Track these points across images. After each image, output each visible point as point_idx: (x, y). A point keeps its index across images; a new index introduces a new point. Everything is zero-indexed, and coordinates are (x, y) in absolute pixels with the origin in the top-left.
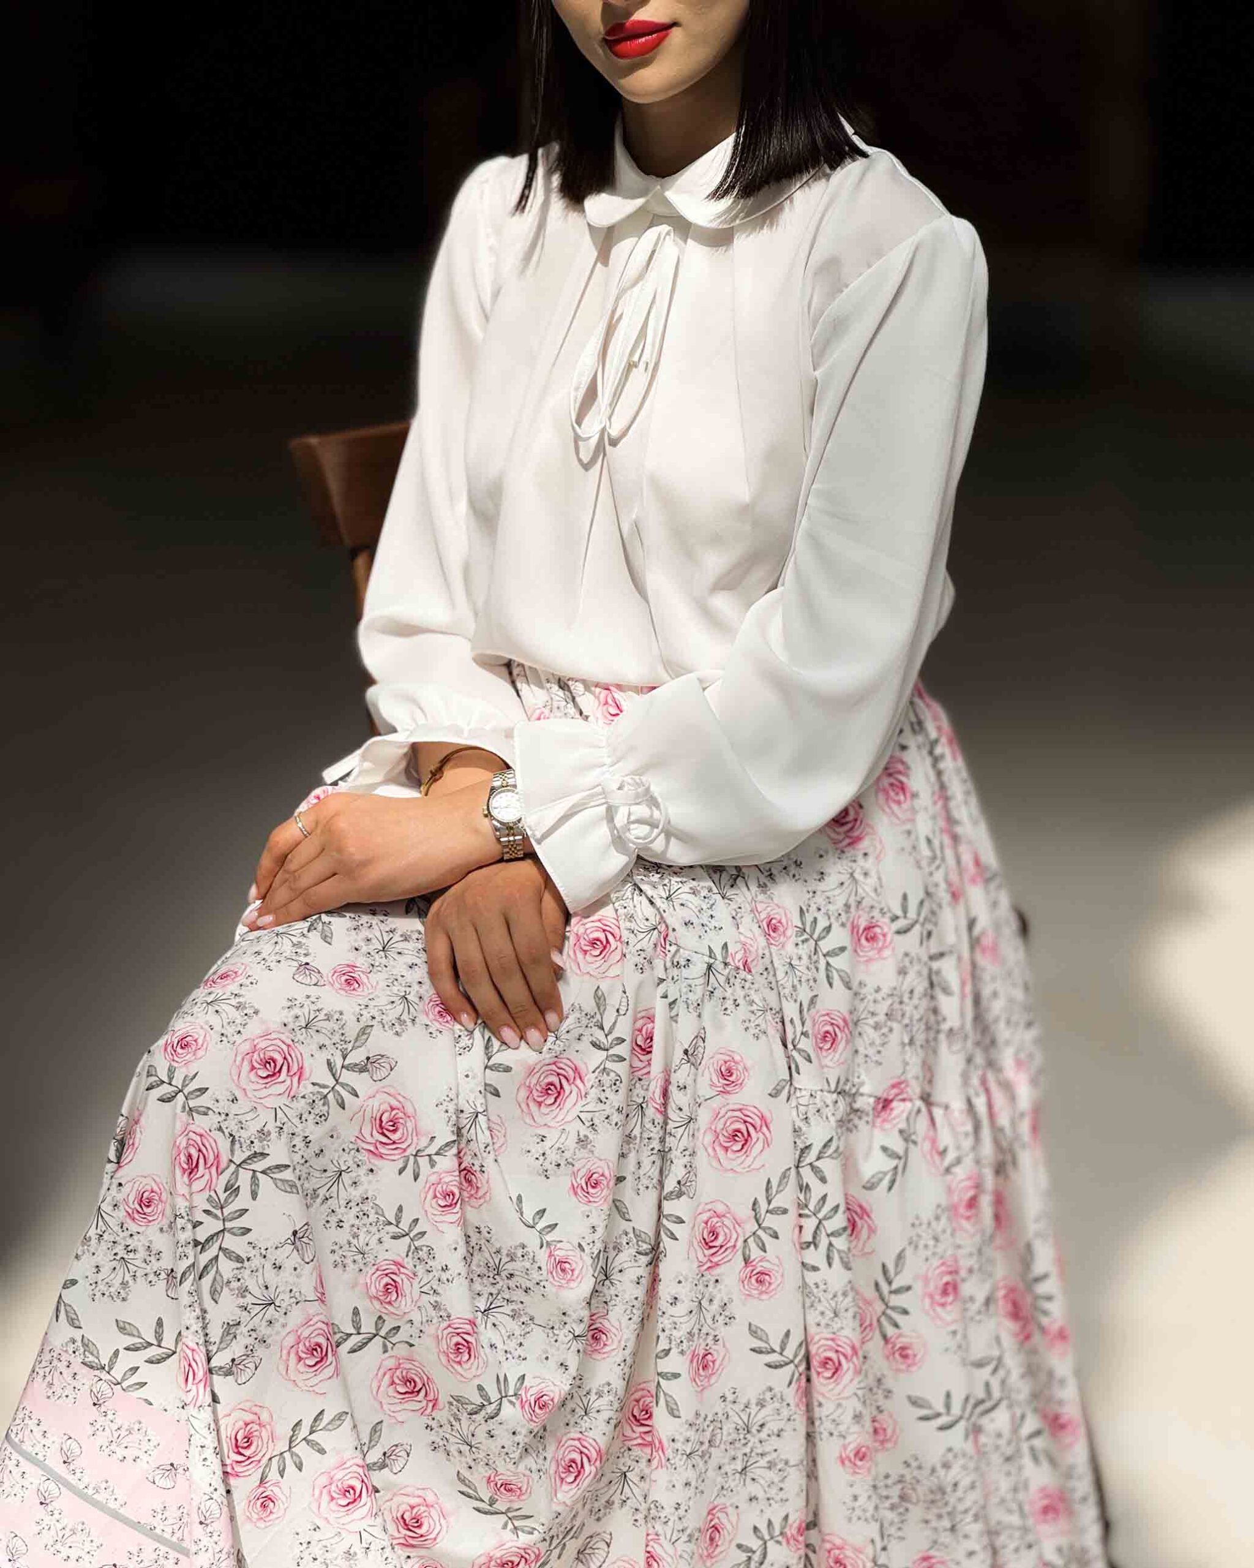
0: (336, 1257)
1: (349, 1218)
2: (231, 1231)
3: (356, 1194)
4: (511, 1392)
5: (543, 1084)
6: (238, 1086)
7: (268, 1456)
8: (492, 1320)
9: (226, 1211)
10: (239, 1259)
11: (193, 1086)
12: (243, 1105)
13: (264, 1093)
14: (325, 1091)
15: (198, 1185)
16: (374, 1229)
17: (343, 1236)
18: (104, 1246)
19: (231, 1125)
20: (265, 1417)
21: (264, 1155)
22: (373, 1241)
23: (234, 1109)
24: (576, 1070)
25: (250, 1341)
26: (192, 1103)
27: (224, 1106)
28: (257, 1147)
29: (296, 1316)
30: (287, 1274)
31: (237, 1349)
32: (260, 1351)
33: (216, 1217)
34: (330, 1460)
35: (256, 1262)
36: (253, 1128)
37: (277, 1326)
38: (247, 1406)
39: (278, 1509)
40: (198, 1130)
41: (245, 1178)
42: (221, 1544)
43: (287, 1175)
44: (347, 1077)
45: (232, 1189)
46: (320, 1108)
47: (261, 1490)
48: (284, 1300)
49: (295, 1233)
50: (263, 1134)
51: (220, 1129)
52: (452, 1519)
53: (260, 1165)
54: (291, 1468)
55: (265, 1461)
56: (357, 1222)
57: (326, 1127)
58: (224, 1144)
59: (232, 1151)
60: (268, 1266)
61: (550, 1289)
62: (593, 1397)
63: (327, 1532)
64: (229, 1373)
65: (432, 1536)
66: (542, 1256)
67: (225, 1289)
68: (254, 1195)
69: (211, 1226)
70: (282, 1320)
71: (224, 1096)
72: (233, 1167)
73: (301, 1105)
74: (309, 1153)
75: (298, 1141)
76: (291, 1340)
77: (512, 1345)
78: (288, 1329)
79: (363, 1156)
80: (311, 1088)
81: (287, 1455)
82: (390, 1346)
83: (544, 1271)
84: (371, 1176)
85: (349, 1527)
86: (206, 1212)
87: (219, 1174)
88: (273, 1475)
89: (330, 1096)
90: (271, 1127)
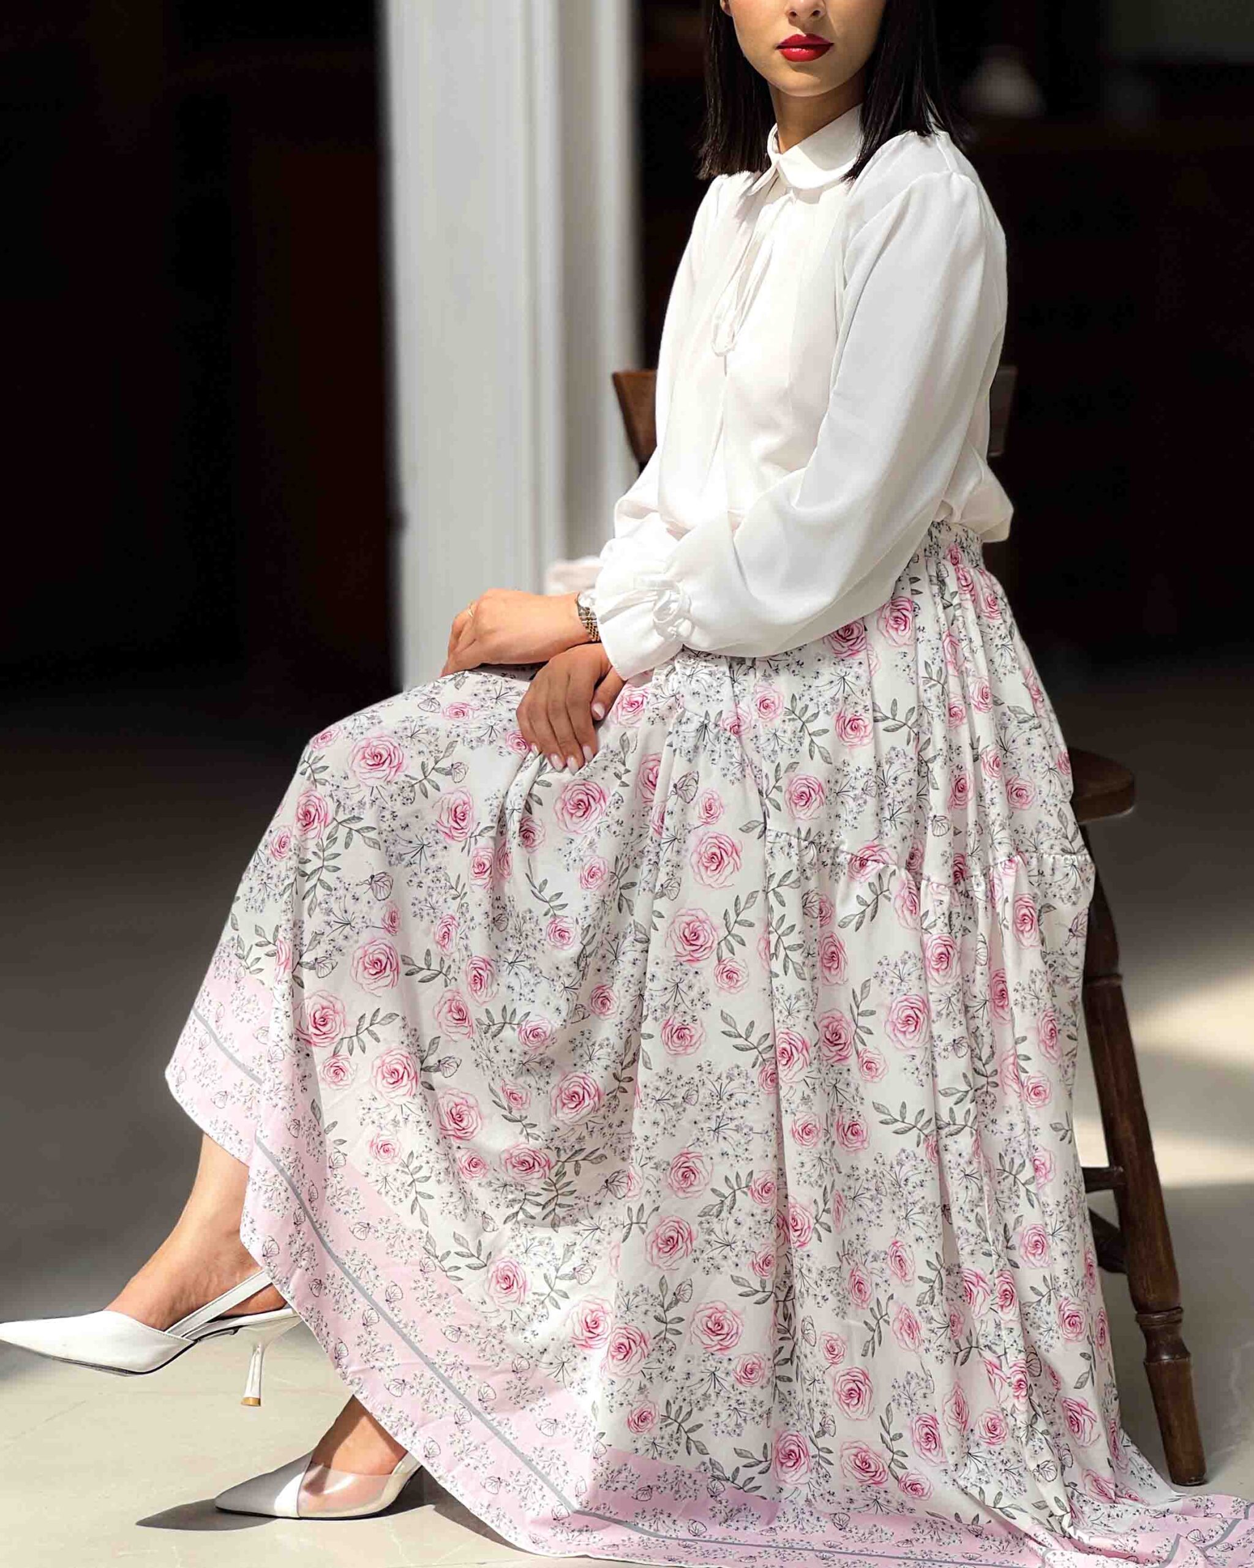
0: (416, 909)
1: (427, 881)
2: (327, 868)
3: (433, 863)
5: (576, 800)
6: (351, 769)
7: (340, 1037)
9: (326, 853)
10: (329, 888)
11: (319, 765)
12: (352, 782)
13: (368, 775)
14: (414, 782)
15: (311, 834)
16: (443, 891)
17: (422, 894)
18: (257, 873)
19: (340, 795)
20: (339, 1006)
21: (360, 819)
22: (441, 901)
23: (345, 783)
24: (601, 792)
25: (330, 948)
26: (317, 776)
27: (337, 780)
28: (356, 813)
29: (365, 936)
30: (362, 906)
31: (319, 952)
32: (337, 957)
33: (319, 857)
34: (382, 1047)
35: (341, 892)
36: (356, 798)
37: (351, 941)
38: (325, 994)
40: (318, 796)
41: (342, 832)
43: (372, 834)
44: (434, 776)
45: (332, 839)
46: (407, 793)
48: (358, 923)
49: (372, 877)
50: (361, 803)
51: (331, 796)
52: (486, 1121)
53: (356, 826)
54: (357, 1050)
55: (337, 1039)
56: (432, 885)
57: (410, 808)
58: (332, 806)
59: (337, 812)
60: (349, 896)
61: (547, 947)
62: (597, 1047)
63: (381, 1103)
64: (312, 968)
65: (471, 1130)
66: (545, 922)
67: (318, 909)
68: (347, 845)
69: (315, 863)
70: (355, 937)
71: (339, 774)
72: (335, 823)
73: (394, 788)
74: (395, 824)
75: (387, 814)
76: (359, 953)
78: (358, 945)
79: (440, 836)
80: (404, 778)
81: (355, 1039)
82: (448, 981)
83: (544, 933)
84: (444, 852)
86: (315, 853)
87: (326, 826)
88: (344, 1051)
89: (417, 787)
90: (367, 800)
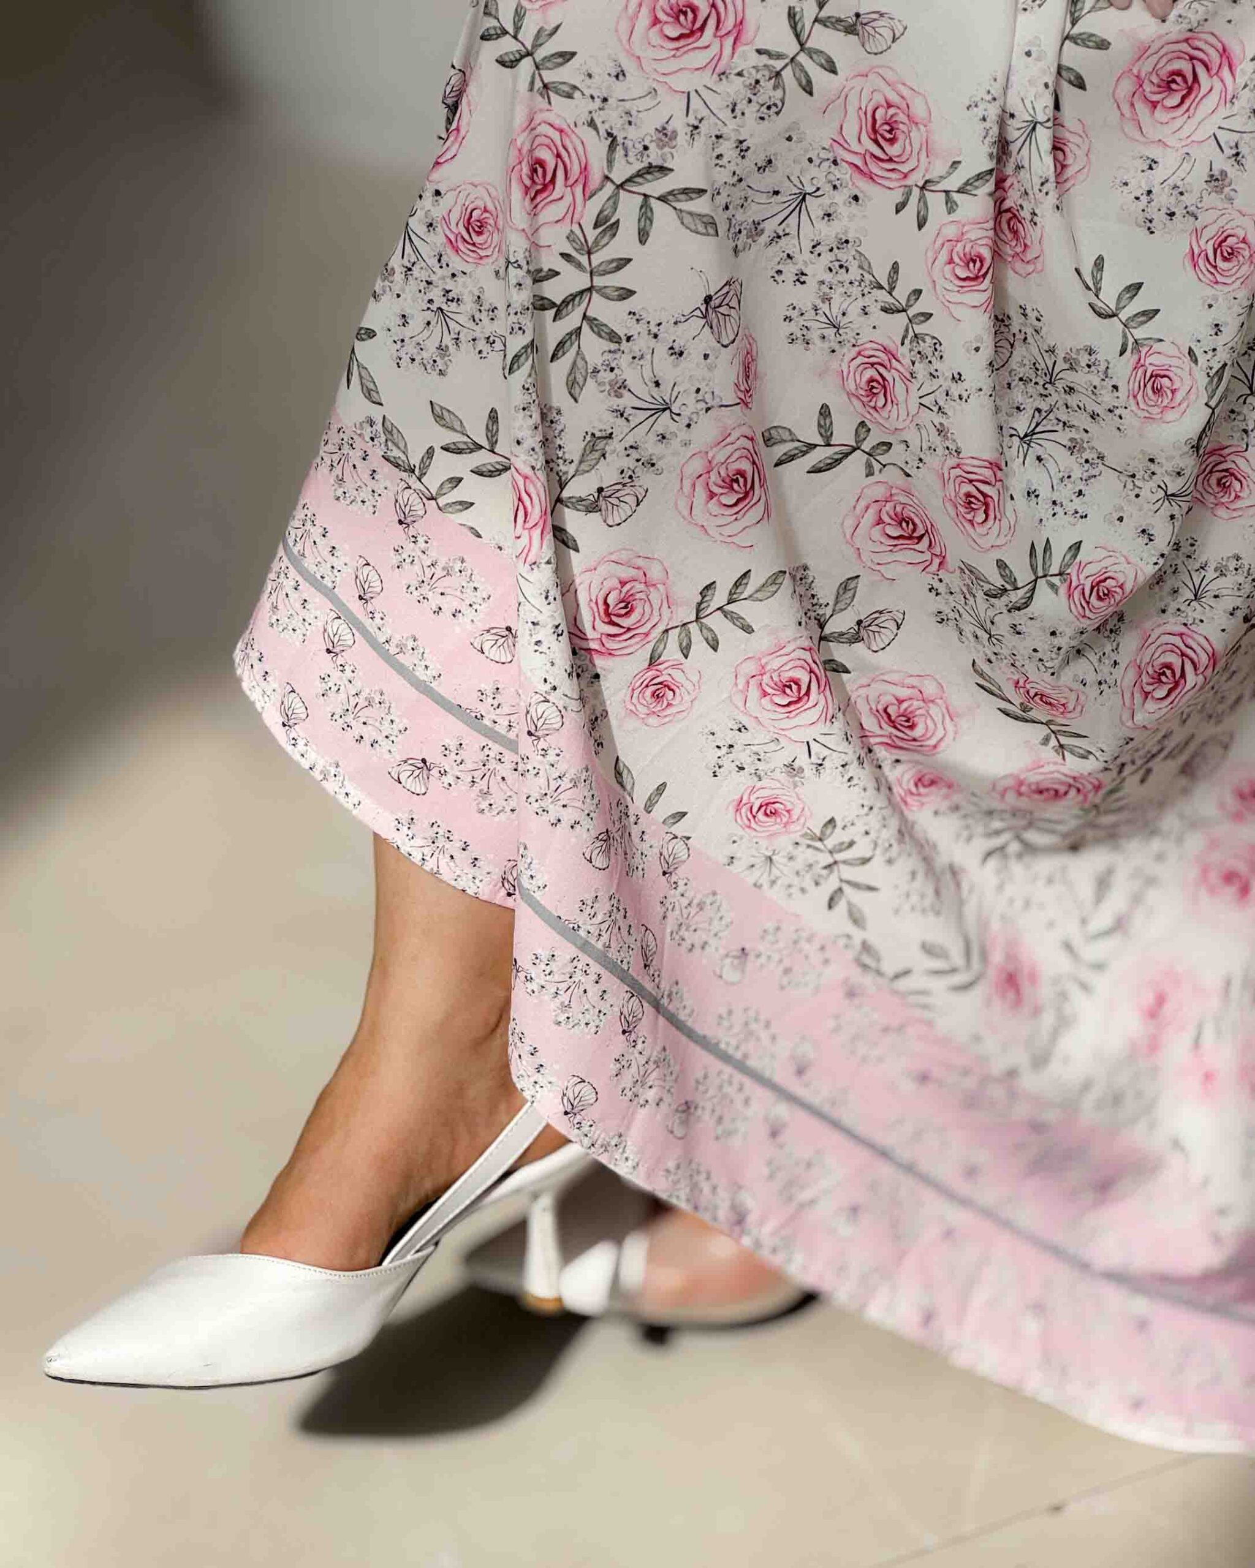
2: (601, 291)
3: (828, 232)
4: (1054, 570)
5: (1164, 73)
6: (630, 53)
8: (1035, 450)
9: (596, 259)
10: (613, 337)
11: (550, 48)
12: (634, 85)
13: (674, 65)
14: (778, 64)
15: (551, 212)
16: (855, 291)
18: (414, 285)
19: (612, 118)
21: (663, 170)
22: (854, 310)
23: (619, 90)
25: (630, 463)
26: (549, 76)
27: (601, 84)
29: (706, 430)
30: (693, 361)
31: (606, 474)
32: (646, 479)
33: (579, 266)
35: (642, 343)
36: (649, 122)
37: (675, 443)
38: (624, 556)
39: (681, 700)
40: (557, 122)
42: (562, 767)
43: (700, 205)
45: (607, 225)
46: (767, 89)
47: (651, 674)
48: (688, 405)
49: (708, 299)
50: (665, 134)
51: (592, 124)
52: (963, 722)
53: (657, 186)
56: (828, 277)
57: (779, 123)
58: (597, 150)
59: (610, 162)
60: (662, 350)
61: (1130, 421)
62: (1209, 574)
64: (593, 507)
67: (590, 382)
68: (643, 236)
69: (571, 280)
70: (683, 435)
71: (602, 69)
72: (609, 188)
73: (735, 88)
74: (746, 167)
75: (727, 148)
76: (697, 466)
77: (1065, 493)
78: (693, 448)
80: (755, 59)
82: (877, 467)
83: (1122, 392)
85: (792, 734)
86: (565, 256)
87: (588, 196)
89: (787, 74)
90: (679, 125)
